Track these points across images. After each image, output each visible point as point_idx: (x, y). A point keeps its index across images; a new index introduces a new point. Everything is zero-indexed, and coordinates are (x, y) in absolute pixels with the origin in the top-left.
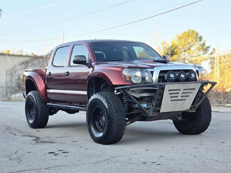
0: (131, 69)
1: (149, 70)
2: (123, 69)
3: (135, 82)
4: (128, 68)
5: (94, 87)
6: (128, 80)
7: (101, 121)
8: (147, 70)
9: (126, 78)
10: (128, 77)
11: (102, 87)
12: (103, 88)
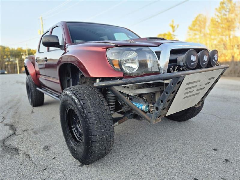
0: (121, 48)
1: (154, 49)
2: (107, 49)
3: (128, 72)
4: (116, 46)
5: (71, 76)
6: (116, 69)
7: (79, 126)
8: (150, 49)
9: (113, 65)
10: (117, 63)
11: (80, 76)
12: (81, 78)
